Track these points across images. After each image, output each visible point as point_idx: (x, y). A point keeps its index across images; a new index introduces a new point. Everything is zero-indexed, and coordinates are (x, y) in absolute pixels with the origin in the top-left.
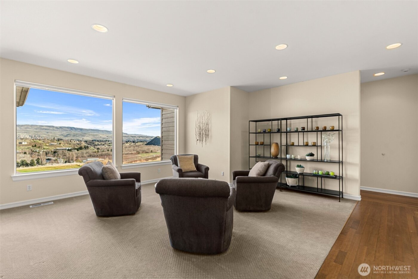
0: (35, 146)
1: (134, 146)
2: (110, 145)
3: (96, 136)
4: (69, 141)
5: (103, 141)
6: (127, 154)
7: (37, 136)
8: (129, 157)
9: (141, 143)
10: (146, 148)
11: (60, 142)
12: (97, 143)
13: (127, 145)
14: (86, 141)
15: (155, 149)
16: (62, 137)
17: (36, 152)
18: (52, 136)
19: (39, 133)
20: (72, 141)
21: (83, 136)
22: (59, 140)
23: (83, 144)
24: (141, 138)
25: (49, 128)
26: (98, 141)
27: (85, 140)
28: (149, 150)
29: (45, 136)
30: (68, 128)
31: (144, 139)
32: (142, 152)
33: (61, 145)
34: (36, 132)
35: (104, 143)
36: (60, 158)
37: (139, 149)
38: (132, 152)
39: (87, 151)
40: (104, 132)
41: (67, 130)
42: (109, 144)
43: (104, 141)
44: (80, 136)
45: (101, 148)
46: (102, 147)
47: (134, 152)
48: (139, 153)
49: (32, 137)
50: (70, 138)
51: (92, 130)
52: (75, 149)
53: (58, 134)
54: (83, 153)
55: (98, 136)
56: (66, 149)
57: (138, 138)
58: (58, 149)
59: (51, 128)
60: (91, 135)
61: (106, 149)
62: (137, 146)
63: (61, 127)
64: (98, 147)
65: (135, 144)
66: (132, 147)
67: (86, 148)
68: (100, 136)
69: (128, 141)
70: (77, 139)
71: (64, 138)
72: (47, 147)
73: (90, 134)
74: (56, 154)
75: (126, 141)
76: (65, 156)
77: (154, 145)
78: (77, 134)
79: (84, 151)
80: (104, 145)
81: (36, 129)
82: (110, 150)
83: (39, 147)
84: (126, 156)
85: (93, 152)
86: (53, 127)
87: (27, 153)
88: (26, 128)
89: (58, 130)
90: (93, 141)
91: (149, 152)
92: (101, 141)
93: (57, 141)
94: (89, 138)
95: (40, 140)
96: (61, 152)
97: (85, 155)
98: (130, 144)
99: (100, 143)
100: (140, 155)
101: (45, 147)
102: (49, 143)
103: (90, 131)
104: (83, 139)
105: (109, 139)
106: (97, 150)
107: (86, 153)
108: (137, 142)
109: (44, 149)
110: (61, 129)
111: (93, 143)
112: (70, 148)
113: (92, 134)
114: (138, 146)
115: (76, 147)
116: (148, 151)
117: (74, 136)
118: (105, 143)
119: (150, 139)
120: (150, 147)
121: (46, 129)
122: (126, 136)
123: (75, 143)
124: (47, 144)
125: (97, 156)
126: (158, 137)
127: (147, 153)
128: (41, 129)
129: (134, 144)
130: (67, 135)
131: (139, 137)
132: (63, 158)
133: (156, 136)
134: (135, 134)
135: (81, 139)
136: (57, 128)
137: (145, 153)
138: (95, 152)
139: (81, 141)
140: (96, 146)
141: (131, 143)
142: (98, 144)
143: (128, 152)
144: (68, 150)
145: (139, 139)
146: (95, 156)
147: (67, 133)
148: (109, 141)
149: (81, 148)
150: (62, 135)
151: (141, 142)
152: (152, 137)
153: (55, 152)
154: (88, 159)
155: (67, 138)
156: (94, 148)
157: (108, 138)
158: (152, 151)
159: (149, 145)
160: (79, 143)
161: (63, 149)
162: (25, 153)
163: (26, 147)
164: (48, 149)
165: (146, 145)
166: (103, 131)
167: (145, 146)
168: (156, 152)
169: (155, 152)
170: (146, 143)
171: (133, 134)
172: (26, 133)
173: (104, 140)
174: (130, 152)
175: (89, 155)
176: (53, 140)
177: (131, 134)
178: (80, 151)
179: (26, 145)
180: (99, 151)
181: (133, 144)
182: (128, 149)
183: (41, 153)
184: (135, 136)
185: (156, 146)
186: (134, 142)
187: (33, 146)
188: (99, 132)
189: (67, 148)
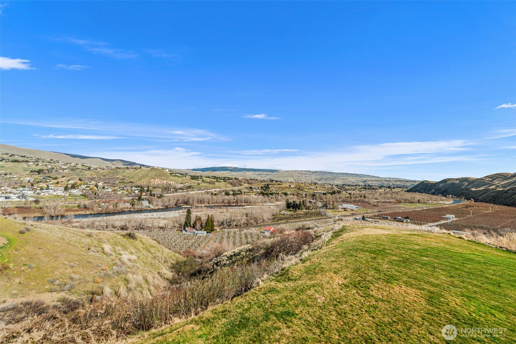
0: (299, 189)
1: (391, 192)
2: (360, 190)
3: (345, 180)
4: (323, 185)
5: (353, 186)
6: (384, 202)
7: (298, 180)
8: (388, 207)
9: (400, 189)
10: (409, 196)
11: (316, 186)
12: (347, 187)
13: (380, 191)
14: (337, 186)
15: (423, 199)
16: (316, 181)
17: (300, 194)
18: (309, 180)
19: (300, 178)
20: (325, 184)
21: (334, 180)
22: (315, 184)
23: (336, 189)
24: (399, 183)
25: (306, 173)
26: (348, 185)
27: (336, 184)
28: (414, 199)
29: (304, 179)
30: (321, 172)
31: (402, 184)
32: (404, 201)
33: (318, 189)
34: (298, 176)
35: (354, 188)
36: (318, 201)
37: (399, 197)
38: (391, 201)
39: (341, 195)
40: (353, 176)
41: (320, 174)
42: (360, 188)
43: (355, 186)
44: (331, 180)
45: (352, 194)
46: (353, 192)
47: (392, 200)
48: (400, 202)
49: (295, 181)
50: (322, 182)
51: (342, 173)
52: (329, 193)
53: (313, 178)
54: (336, 198)
55: (347, 180)
56: (321, 193)
57: (394, 183)
58: (315, 193)
59: (308, 173)
60: (342, 179)
61: (359, 195)
62: (394, 193)
63: (315, 172)
64: (349, 192)
65: (392, 190)
66: (389, 194)
67: (339, 192)
68: (350, 180)
69: (382, 187)
70: (329, 183)
71: (318, 182)
72: (307, 190)
73: (340, 177)
74: (315, 197)
75: (380, 187)
76: (321, 199)
77: (419, 192)
78: (328, 178)
79: (337, 196)
80: (354, 190)
81: (298, 174)
82: (363, 196)
83: (302, 190)
84: (382, 204)
85: (346, 197)
86: (310, 171)
87: (295, 194)
88: (292, 173)
89: (313, 175)
90: (343, 185)
91: (415, 202)
92: (351, 186)
93: (314, 185)
94: (340, 182)
95: (302, 183)
96: (318, 195)
97: (339, 200)
98: (384, 190)
99: (350, 188)
100: (402, 205)
101: (306, 190)
102: (308, 187)
103: (340, 175)
104: (334, 183)
105: (359, 184)
106: (349, 196)
107: (339, 198)
108: (394, 188)
109: (305, 192)
110: (315, 173)
111: (344, 188)
112: (325, 192)
113: (342, 177)
114: (397, 193)
115: (330, 191)
116: (413, 201)
117: (326, 180)
118: (356, 188)
119: (412, 184)
120: (414, 195)
121: (305, 174)
122: (378, 180)
123: (328, 187)
124: (307, 188)
125: (351, 202)
126: (427, 181)
127: (412, 202)
128: (302, 174)
129: (390, 190)
130: (320, 179)
131: (396, 181)
132: (320, 201)
133: (422, 180)
134: (390, 178)
135: (332, 183)
136: (312, 172)
137: (409, 203)
138: (348, 198)
139: (332, 185)
140: (347, 190)
141: (385, 188)
142: (349, 189)
143: (385, 200)
144: (324, 194)
145: (396, 184)
146: (348, 202)
147: (320, 177)
148: (359, 186)
149: (334, 193)
150: (316, 179)
151: (400, 187)
152: (414, 182)
153: (314, 195)
154: (343, 205)
155: (320, 182)
156: (346, 193)
157: (357, 182)
158: (419, 201)
159: (413, 192)
160: (331, 187)
161: (319, 193)
162: (293, 195)
163: (294, 190)
164: (308, 192)
165: (409, 191)
166: (352, 174)
167: (407, 193)
168: (426, 203)
169: (424, 203)
170: (406, 190)
171: (387, 178)
172: (292, 177)
173: (354, 184)
174: (388, 201)
175: (342, 200)
176: (310, 184)
177: (385, 178)
178: (334, 196)
179: (293, 188)
180: (352, 196)
181: (388, 190)
182: (384, 196)
183: (304, 195)
184: (390, 180)
185: (424, 194)
186: (389, 187)
187: (298, 189)
188: (349, 176)
189: (323, 192)
